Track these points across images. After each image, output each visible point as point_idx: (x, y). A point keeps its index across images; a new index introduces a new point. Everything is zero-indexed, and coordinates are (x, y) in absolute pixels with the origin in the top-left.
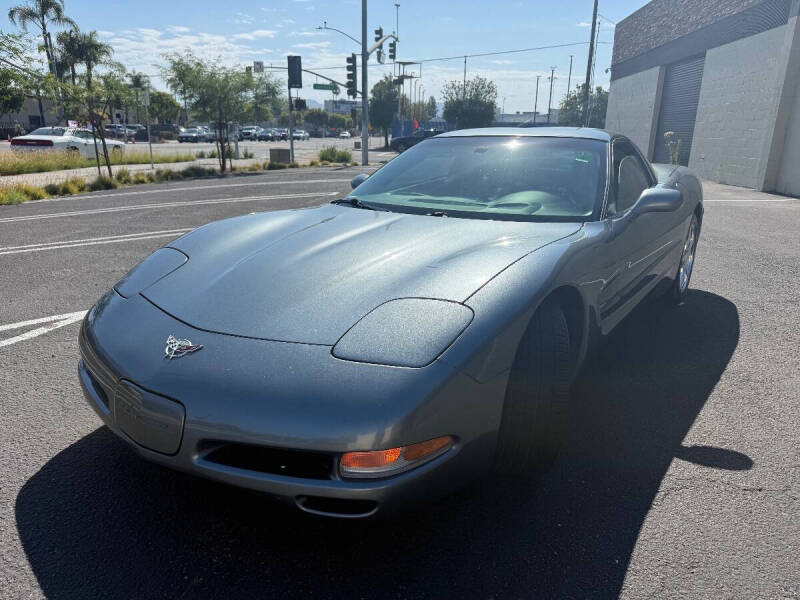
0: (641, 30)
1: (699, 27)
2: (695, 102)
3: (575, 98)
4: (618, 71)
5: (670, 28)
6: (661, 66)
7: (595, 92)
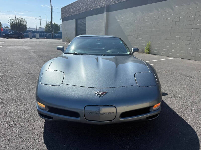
0: (69, 11)
1: (84, 12)
2: (86, 28)
3: (49, 25)
4: (63, 19)
5: (76, 11)
6: (75, 19)
7: (54, 24)
